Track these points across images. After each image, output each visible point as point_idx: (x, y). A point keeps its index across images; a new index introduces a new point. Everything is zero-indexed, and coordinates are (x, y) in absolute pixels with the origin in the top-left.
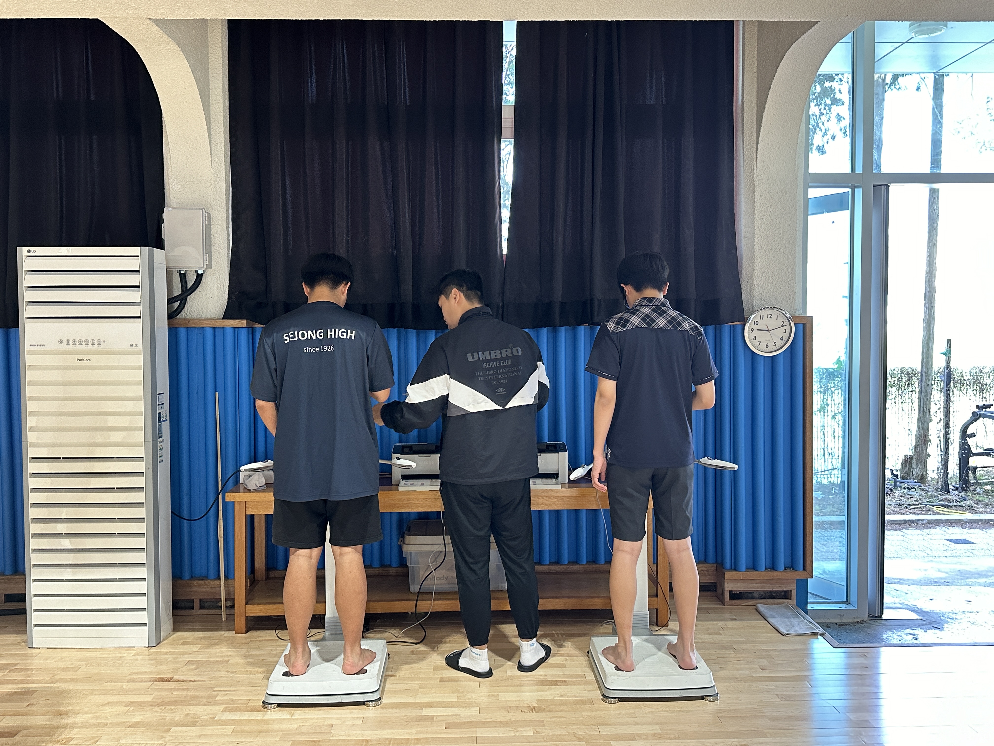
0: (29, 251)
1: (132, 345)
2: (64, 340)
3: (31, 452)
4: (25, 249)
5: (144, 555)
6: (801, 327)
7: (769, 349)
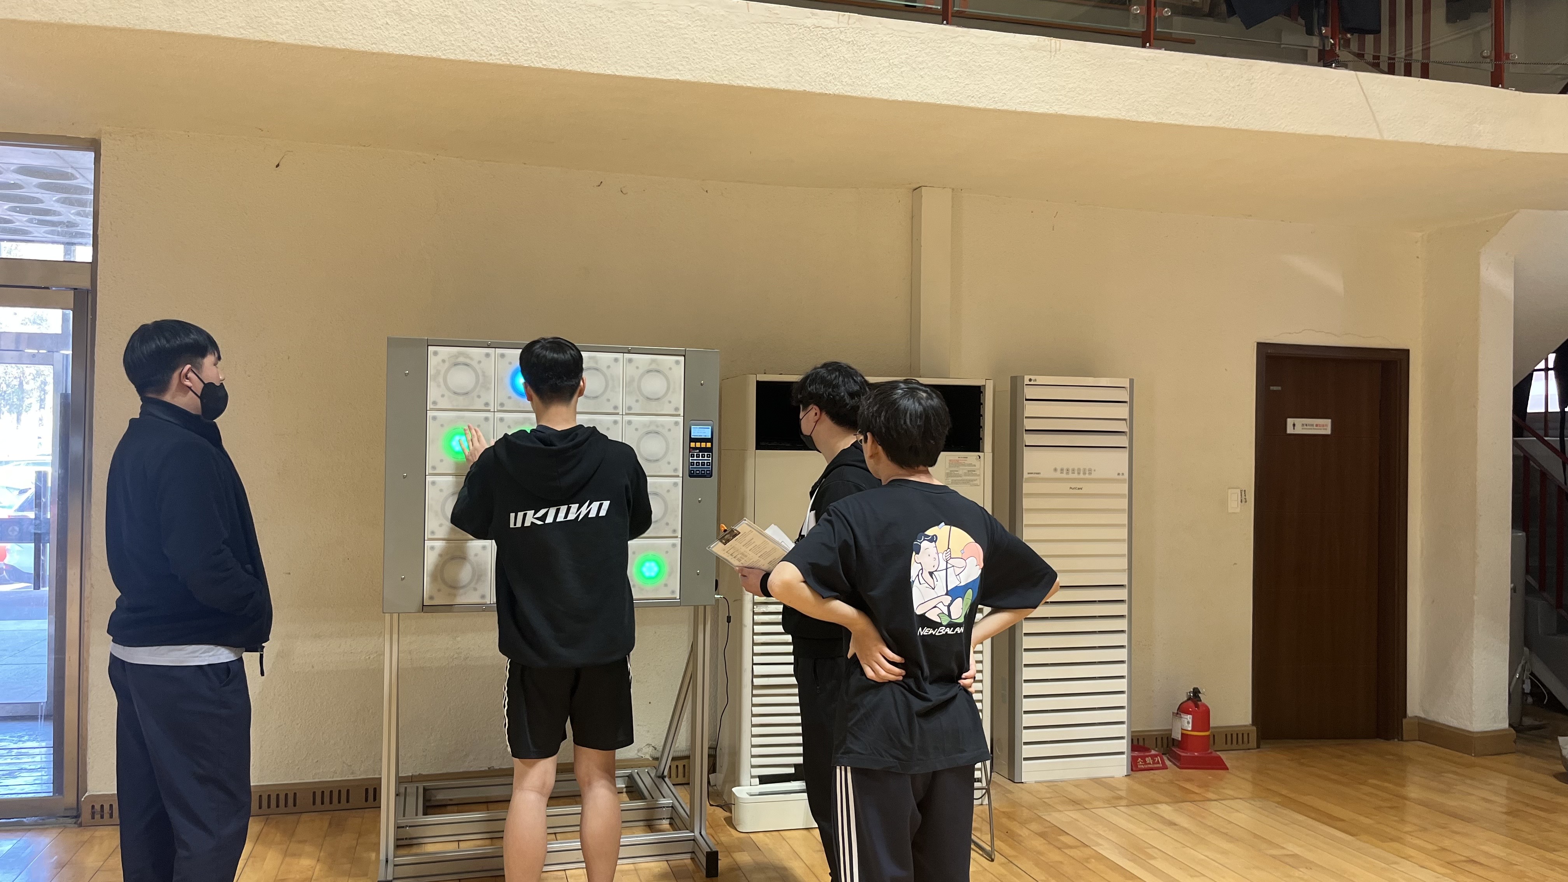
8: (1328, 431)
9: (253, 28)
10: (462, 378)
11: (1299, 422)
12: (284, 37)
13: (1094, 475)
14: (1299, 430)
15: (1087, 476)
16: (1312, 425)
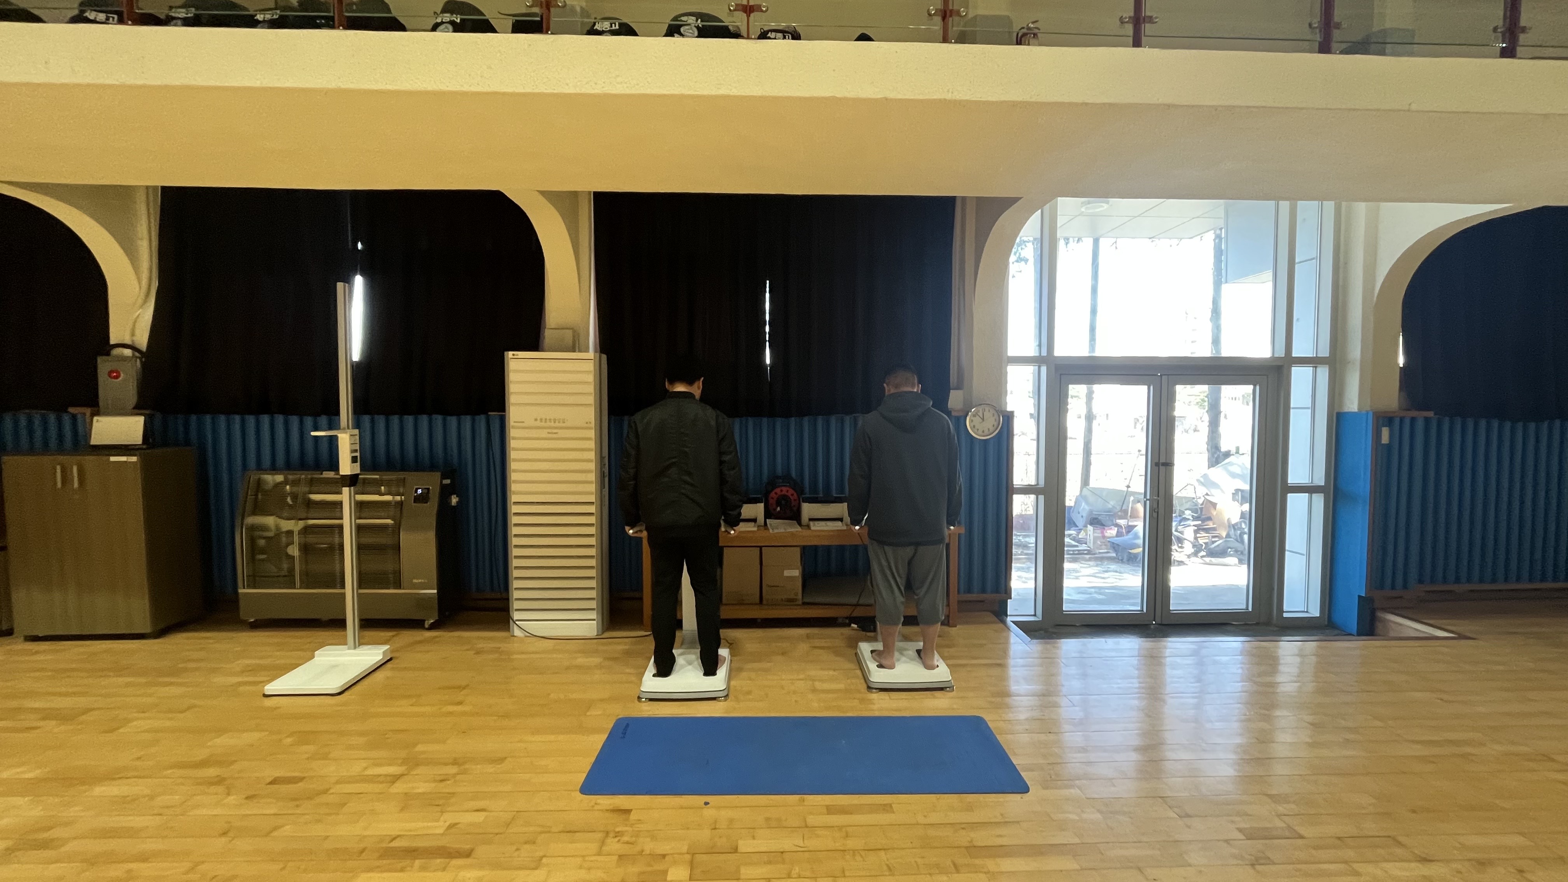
0: (513, 355)
1: (587, 423)
2: (539, 419)
3: (514, 498)
4: (511, 353)
5: (595, 571)
6: (1006, 418)
7: (984, 434)
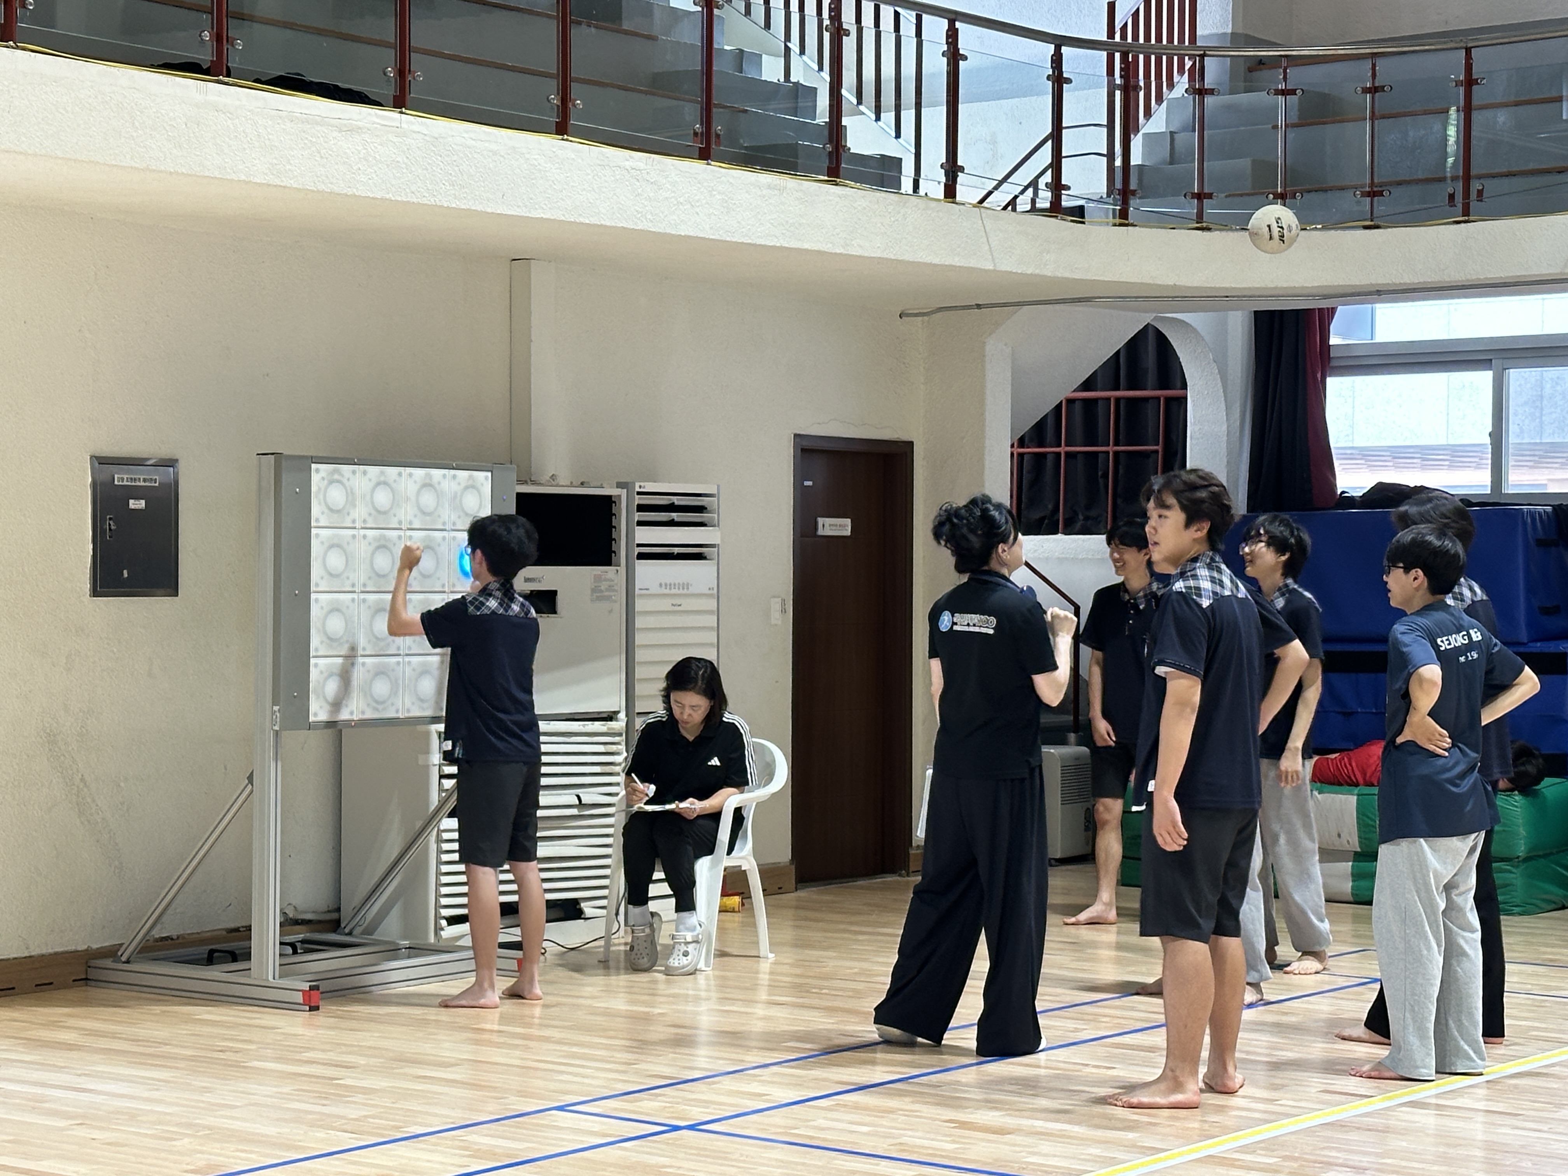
8: (848, 532)
9: (273, 174)
10: (336, 495)
11: (828, 521)
12: (292, 182)
13: (692, 590)
14: (828, 532)
15: (685, 591)
16: (836, 525)
